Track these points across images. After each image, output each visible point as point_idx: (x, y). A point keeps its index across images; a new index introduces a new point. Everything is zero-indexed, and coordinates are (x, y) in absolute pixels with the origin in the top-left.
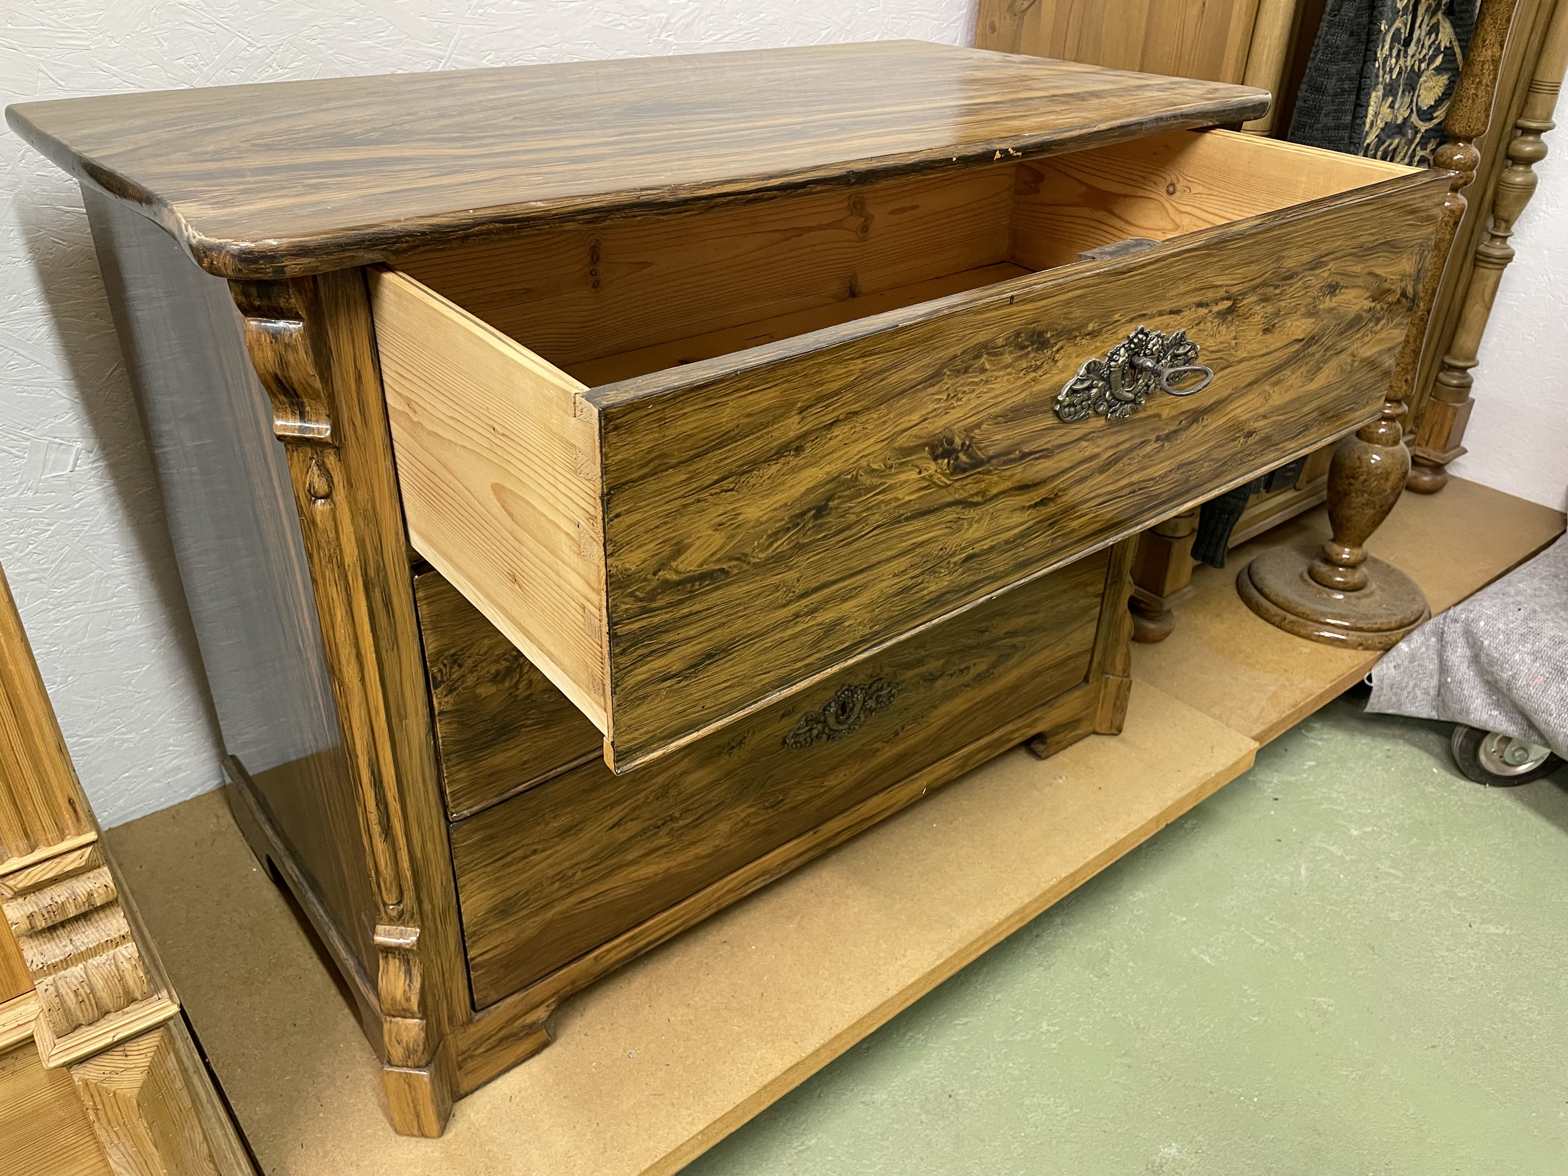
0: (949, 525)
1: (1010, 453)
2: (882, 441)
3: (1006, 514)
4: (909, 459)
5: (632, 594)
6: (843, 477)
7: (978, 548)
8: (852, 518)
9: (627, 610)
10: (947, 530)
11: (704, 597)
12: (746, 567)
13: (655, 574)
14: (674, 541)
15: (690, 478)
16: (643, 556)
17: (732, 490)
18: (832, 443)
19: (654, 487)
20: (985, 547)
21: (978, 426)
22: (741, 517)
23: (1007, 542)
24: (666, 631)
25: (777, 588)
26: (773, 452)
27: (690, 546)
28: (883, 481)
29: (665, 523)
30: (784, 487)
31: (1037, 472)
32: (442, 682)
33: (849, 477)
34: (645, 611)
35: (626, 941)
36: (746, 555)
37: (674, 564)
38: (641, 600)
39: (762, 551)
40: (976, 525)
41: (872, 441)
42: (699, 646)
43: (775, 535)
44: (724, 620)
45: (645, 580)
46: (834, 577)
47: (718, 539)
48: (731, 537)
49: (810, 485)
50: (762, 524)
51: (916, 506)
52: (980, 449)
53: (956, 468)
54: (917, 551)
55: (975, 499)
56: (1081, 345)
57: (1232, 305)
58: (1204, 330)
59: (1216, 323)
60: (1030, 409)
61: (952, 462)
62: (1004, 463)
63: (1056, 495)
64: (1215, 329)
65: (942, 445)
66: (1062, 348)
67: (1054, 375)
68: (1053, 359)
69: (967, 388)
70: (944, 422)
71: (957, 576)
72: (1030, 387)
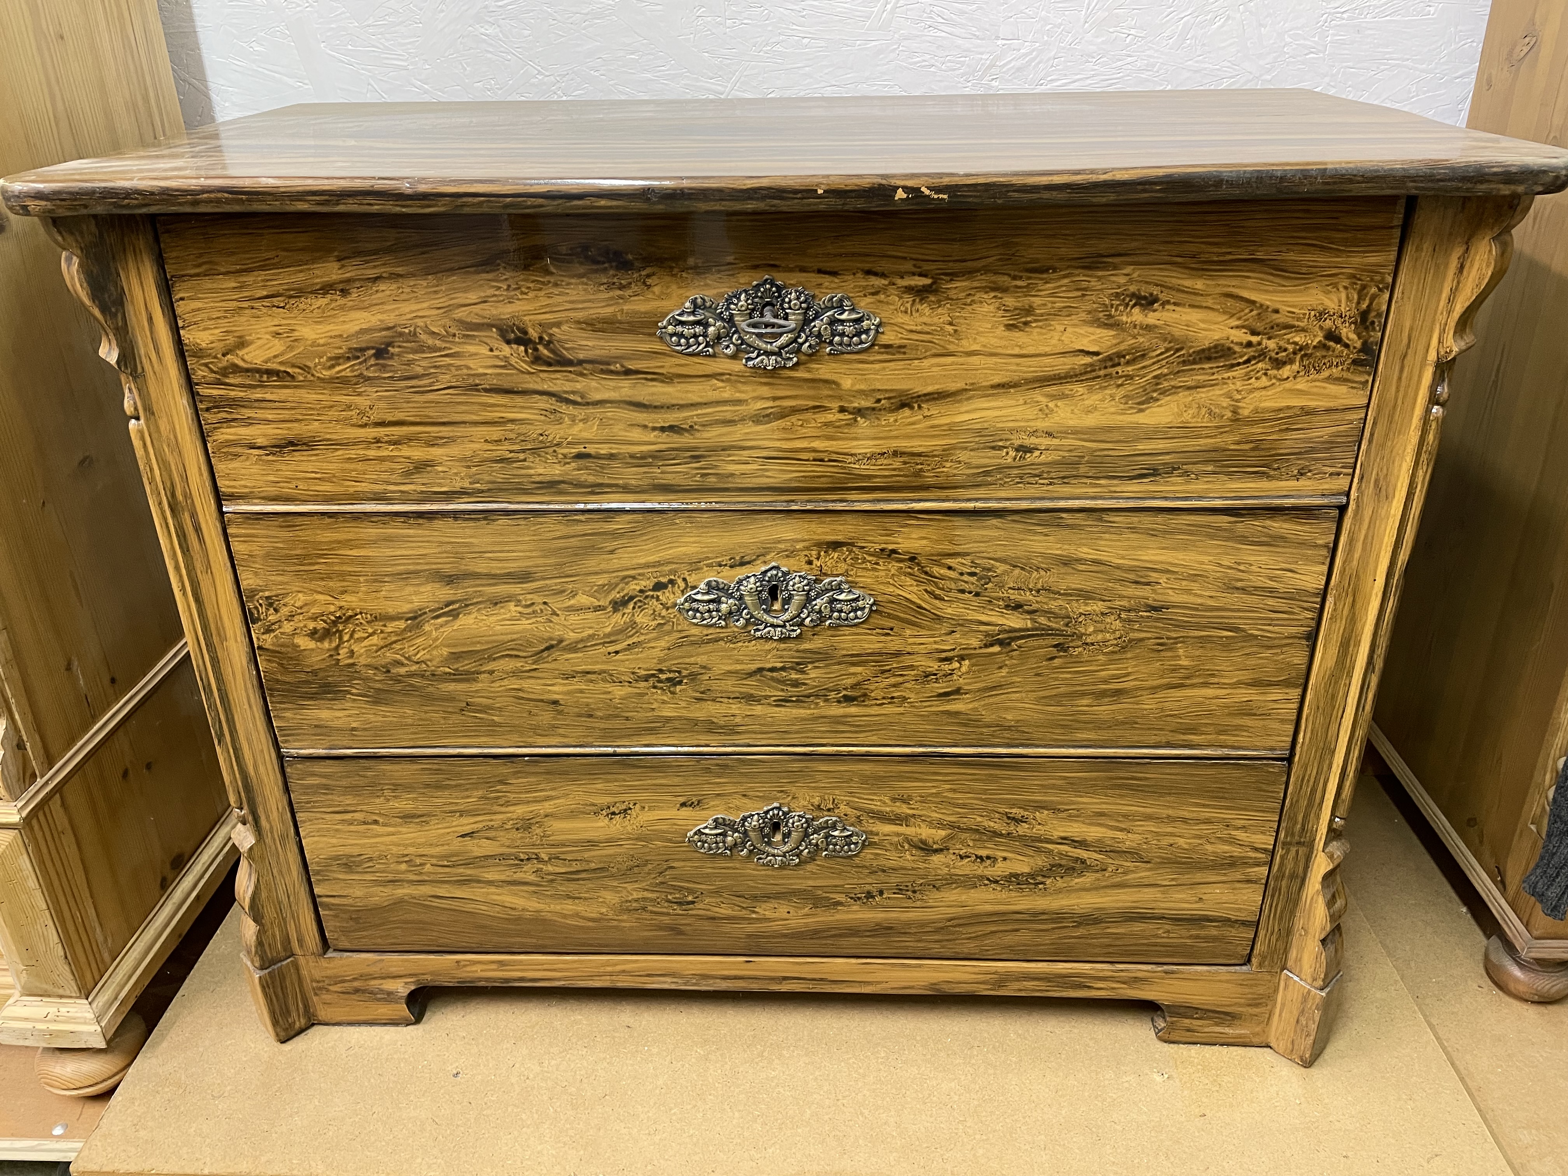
0: (544, 412)
1: (608, 364)
2: (439, 308)
3: (621, 426)
4: (475, 333)
5: (206, 365)
6: (399, 329)
7: (591, 449)
8: (419, 370)
9: (204, 377)
10: (543, 418)
11: (275, 390)
12: (310, 377)
13: (224, 355)
14: (236, 334)
15: (241, 287)
16: (211, 338)
17: (283, 308)
18: (379, 295)
19: (210, 286)
20: (602, 452)
21: (558, 325)
22: (296, 334)
23: (632, 456)
24: (243, 406)
25: (349, 407)
26: (318, 287)
27: (251, 343)
28: (447, 345)
29: (225, 317)
30: (336, 320)
31: (653, 394)
32: (259, 619)
33: (407, 331)
34: (219, 383)
35: (493, 962)
36: (309, 368)
37: (240, 353)
38: (215, 372)
39: (324, 368)
40: (581, 424)
41: (425, 305)
42: (279, 431)
43: (337, 360)
44: (300, 417)
45: (216, 357)
46: (412, 419)
47: (278, 346)
48: (290, 348)
49: (364, 326)
50: (319, 345)
51: (495, 381)
52: (566, 349)
53: (537, 359)
54: (510, 426)
55: (572, 397)
56: (681, 277)
57: (933, 283)
58: (888, 303)
59: (908, 298)
60: (626, 326)
61: (530, 351)
62: (603, 372)
63: (691, 427)
64: (908, 305)
65: (513, 332)
66: (654, 274)
67: (648, 300)
68: (644, 283)
69: (531, 285)
70: (510, 310)
71: (571, 470)
72: (618, 303)
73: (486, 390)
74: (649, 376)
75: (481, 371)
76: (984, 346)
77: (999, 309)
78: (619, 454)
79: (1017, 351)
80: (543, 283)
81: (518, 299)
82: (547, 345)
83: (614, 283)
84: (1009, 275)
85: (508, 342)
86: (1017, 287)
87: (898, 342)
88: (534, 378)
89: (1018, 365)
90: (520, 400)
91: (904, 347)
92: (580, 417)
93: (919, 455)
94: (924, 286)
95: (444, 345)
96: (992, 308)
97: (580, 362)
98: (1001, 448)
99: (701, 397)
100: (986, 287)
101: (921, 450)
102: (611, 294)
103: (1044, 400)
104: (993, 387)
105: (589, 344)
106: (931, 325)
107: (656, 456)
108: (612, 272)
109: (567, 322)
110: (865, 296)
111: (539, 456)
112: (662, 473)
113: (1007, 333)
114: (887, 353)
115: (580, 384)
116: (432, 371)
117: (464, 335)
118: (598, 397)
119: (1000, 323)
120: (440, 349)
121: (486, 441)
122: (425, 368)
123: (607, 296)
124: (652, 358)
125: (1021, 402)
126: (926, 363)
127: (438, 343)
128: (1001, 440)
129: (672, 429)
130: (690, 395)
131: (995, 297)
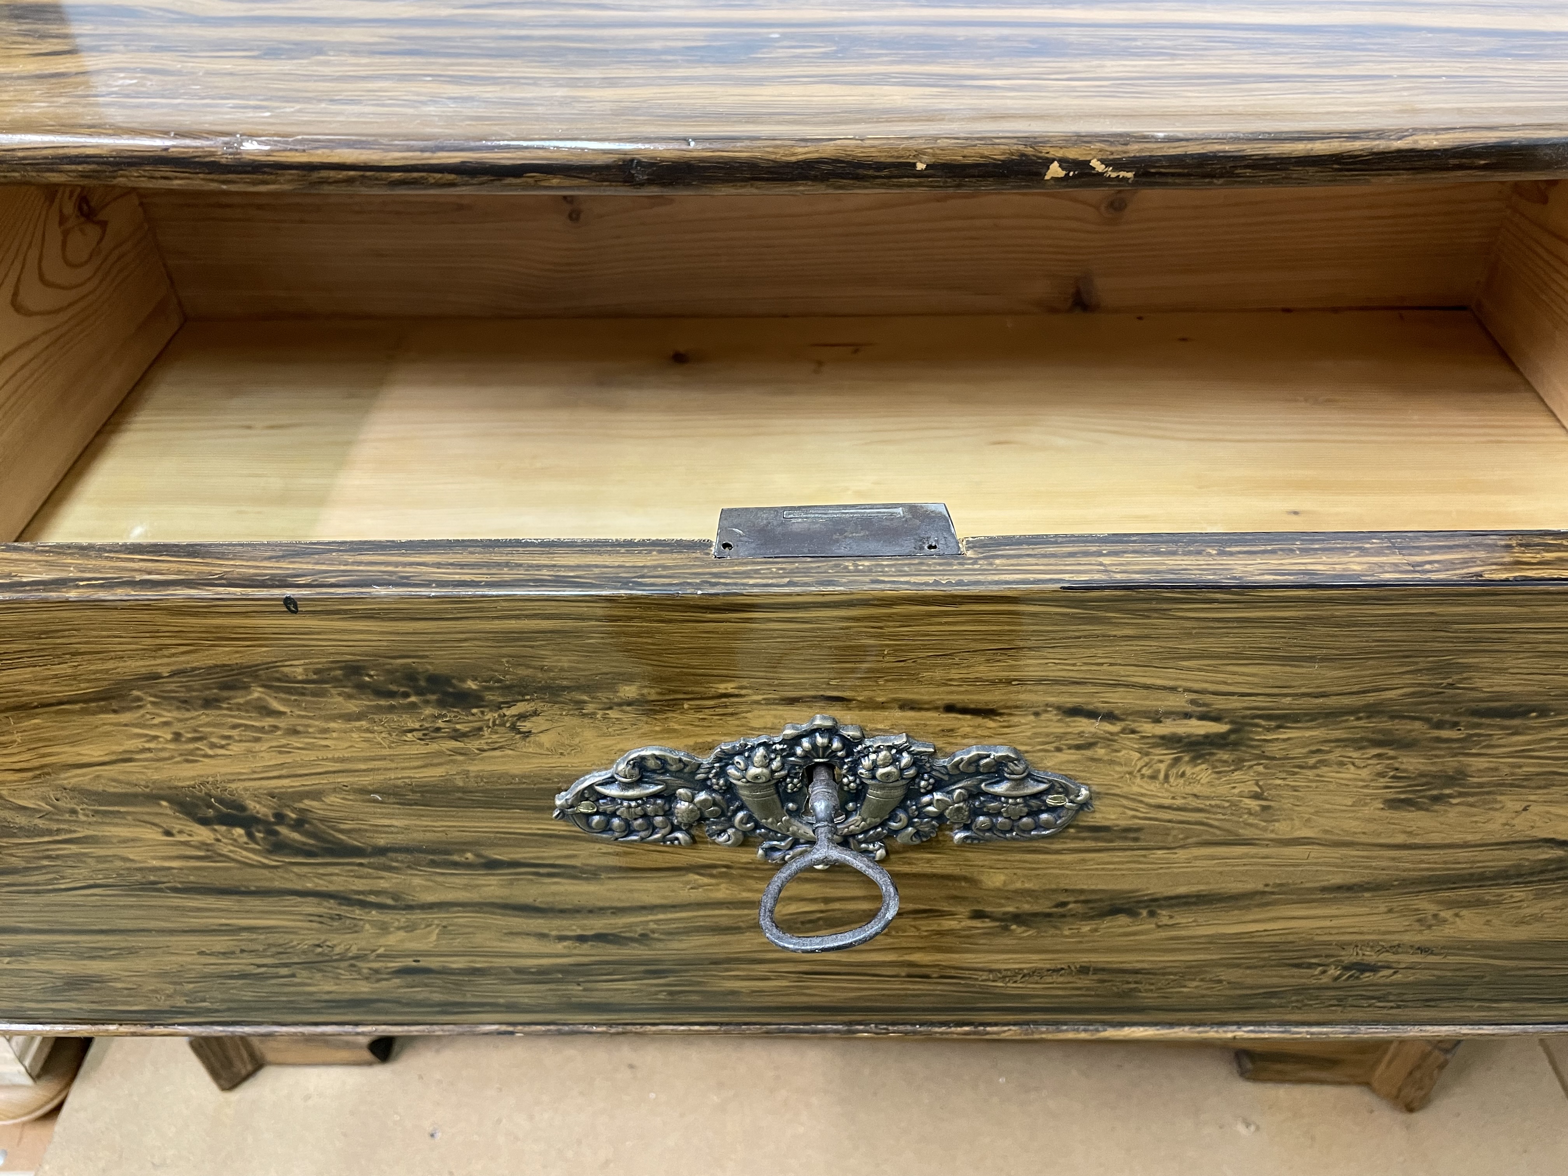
1: (446, 852)
4: (121, 809)
8: (16, 862)
21: (310, 795)
28: (63, 826)
51: (192, 878)
52: (341, 831)
53: (279, 847)
54: (245, 935)
55: (372, 898)
56: (605, 718)
57: (1231, 732)
58: (1112, 762)
59: (1163, 757)
60: (478, 796)
61: (259, 835)
62: (433, 864)
63: (642, 935)
64: (1163, 767)
65: (210, 806)
66: (535, 713)
67: (529, 755)
68: (514, 728)
69: (234, 733)
70: (192, 773)
71: (394, 987)
72: (454, 762)
73: (175, 890)
74: (542, 870)
75: (155, 863)
76: (1326, 832)
77: (1381, 775)
78: (491, 968)
79: (1400, 839)
80: (262, 730)
81: (206, 756)
82: (298, 825)
83: (438, 730)
84: (1427, 720)
85: (204, 822)
86: (1438, 740)
87: (1123, 823)
88: (280, 872)
89: (1393, 859)
90: (258, 902)
91: (1139, 830)
92: (396, 924)
93: (1137, 972)
94: (1206, 736)
95: (55, 827)
96: (1364, 773)
97: (382, 851)
98: (1310, 966)
99: (665, 897)
100: (1362, 739)
101: (1139, 966)
102: (434, 747)
103: (1432, 908)
104: (1324, 889)
105: (395, 822)
106: (1208, 798)
107: (569, 973)
108: (428, 711)
109: (334, 790)
110: (1059, 749)
111: (320, 970)
112: (584, 990)
113: (1387, 813)
114: (1096, 839)
115: (387, 882)
116: (45, 863)
117: (97, 812)
118: (430, 898)
119: (1375, 797)
120: (49, 832)
121: (202, 953)
122: (27, 859)
123: (424, 750)
124: (547, 845)
125: (1383, 908)
126: (1182, 854)
127: (41, 823)
128: (1316, 957)
129: (601, 938)
130: (636, 895)
131: (1379, 756)
